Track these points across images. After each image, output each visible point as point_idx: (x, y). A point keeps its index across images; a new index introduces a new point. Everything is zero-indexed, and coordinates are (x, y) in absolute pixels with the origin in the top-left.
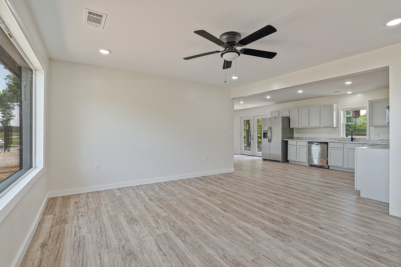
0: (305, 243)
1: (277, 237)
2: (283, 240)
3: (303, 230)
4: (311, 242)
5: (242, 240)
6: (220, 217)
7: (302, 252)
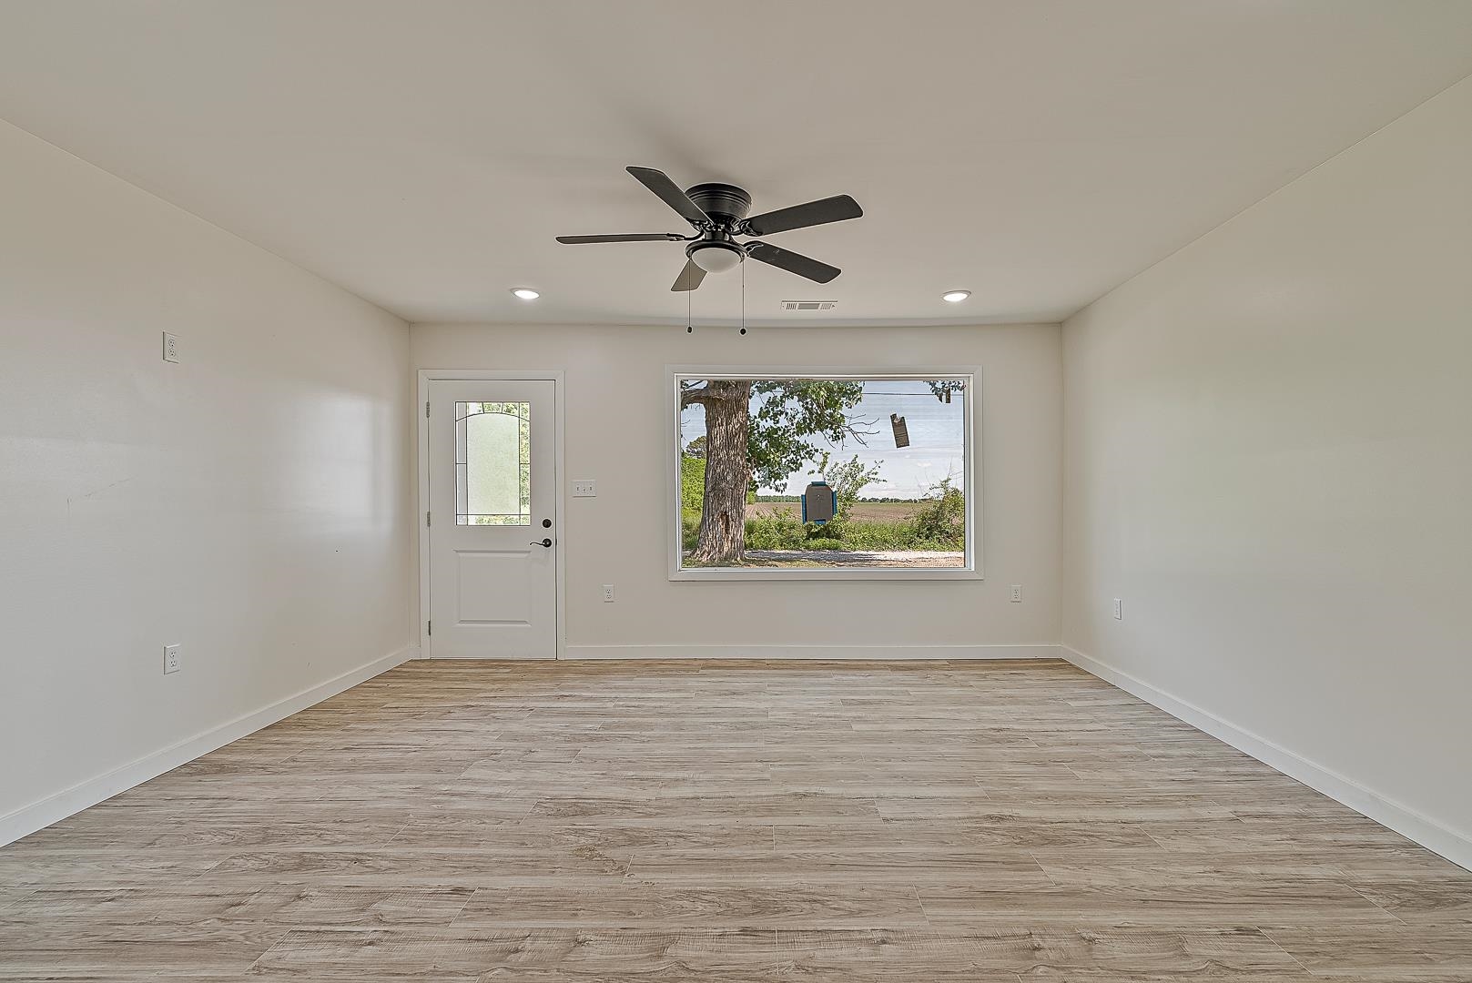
0: (498, 819)
1: (575, 801)
2: (556, 801)
3: (519, 852)
4: (484, 825)
7: (498, 796)
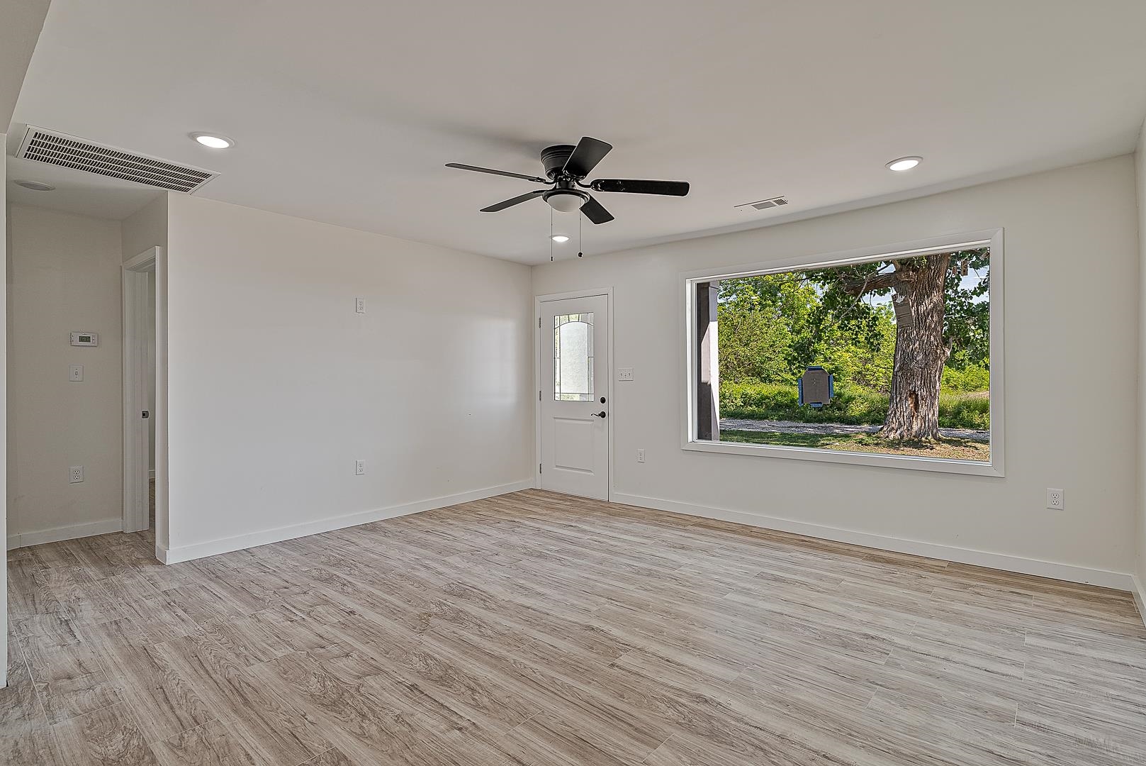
5: (536, 578)
6: (596, 609)
